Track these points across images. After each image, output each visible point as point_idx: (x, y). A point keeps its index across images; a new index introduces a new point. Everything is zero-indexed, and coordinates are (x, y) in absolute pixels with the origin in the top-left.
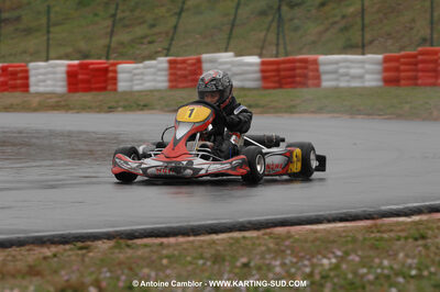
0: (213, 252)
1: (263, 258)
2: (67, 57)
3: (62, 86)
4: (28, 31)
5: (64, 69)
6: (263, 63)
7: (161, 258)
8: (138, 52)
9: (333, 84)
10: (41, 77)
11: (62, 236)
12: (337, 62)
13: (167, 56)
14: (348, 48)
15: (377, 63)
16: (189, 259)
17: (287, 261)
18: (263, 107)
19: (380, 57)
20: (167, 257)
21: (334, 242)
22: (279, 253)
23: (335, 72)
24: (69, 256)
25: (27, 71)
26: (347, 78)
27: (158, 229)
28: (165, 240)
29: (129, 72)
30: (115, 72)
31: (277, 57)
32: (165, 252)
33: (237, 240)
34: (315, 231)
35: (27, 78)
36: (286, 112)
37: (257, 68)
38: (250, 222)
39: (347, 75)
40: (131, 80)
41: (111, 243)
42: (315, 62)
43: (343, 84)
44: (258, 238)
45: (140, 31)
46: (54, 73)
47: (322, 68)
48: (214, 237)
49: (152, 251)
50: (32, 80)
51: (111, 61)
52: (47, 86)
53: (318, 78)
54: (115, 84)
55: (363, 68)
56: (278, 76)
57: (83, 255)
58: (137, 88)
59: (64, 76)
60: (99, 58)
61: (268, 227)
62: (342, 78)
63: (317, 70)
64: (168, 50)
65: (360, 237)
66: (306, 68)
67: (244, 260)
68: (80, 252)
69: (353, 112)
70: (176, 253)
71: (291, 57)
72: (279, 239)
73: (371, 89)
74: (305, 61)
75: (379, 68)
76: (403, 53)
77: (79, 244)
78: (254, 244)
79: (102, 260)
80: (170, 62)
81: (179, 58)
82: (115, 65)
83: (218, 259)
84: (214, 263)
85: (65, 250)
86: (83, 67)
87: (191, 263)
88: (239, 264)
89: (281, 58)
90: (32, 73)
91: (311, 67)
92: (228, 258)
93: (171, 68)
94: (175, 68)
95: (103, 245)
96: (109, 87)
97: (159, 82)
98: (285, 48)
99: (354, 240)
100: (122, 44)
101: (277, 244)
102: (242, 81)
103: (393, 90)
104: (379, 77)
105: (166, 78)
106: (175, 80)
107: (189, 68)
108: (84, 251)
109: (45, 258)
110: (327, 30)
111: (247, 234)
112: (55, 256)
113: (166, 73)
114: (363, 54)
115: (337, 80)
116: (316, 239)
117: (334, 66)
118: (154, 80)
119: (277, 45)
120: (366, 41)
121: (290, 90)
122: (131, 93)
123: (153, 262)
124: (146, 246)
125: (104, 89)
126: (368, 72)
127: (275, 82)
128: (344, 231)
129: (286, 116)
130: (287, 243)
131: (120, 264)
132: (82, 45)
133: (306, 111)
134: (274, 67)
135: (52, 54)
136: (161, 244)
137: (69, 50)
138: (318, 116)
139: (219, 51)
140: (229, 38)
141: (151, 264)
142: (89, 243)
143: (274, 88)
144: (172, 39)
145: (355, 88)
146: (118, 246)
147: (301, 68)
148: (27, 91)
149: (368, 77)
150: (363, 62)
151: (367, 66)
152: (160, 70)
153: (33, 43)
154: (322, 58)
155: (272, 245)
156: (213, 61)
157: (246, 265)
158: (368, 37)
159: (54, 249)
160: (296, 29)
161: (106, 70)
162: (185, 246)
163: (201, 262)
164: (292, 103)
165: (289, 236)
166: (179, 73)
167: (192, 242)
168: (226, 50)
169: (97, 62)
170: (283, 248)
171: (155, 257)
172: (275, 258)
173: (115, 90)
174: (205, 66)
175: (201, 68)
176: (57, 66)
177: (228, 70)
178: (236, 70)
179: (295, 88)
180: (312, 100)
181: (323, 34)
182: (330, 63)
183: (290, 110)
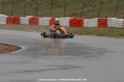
3: (68, 25)
5: (69, 20)
29: (87, 21)
30: (83, 21)
40: (87, 24)
46: (66, 21)
52: (64, 24)
54: (83, 25)
58: (89, 26)
59: (69, 22)
64: (98, 14)
80: (98, 19)
81: (101, 18)
82: (83, 19)
86: (74, 19)
93: (98, 21)
94: (100, 21)
96: (81, 26)
97: (95, 25)
102: (118, 26)
105: (97, 24)
106: (100, 25)
107: (104, 21)
113: (97, 22)
118: (94, 24)
122: (87, 27)
125: (80, 26)
152: (95, 21)
161: (80, 21)
166: (101, 22)
168: (114, 17)
169: (78, 18)
173: (83, 26)
174: (108, 21)
175: (107, 21)
176: (67, 19)
177: (115, 22)
178: (117, 22)
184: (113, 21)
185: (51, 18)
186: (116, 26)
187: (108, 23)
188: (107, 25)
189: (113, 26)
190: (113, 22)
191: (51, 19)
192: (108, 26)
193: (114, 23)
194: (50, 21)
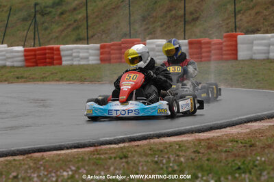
1: (26, 172)
6: (25, 51)
9: (69, 63)
12: (71, 49)
14: (78, 40)
15: (96, 49)
17: (41, 174)
18: (26, 78)
19: (99, 45)
21: (70, 161)
22: (36, 169)
23: (71, 55)
26: (78, 59)
31: (34, 46)
33: (10, 162)
34: (59, 155)
36: (41, 81)
37: (22, 54)
38: (18, 150)
39: (78, 57)
42: (58, 50)
43: (75, 63)
44: (23, 160)
47: (62, 53)
53: (60, 59)
55: (88, 52)
56: (35, 58)
61: (30, 153)
62: (75, 59)
63: (59, 54)
65: (87, 158)
66: (53, 53)
67: (14, 174)
69: (82, 80)
71: (43, 47)
72: (36, 161)
73: (93, 65)
74: (52, 49)
75: (98, 52)
76: (112, 43)
78: (21, 164)
88: (11, 176)
89: (37, 47)
91: (55, 52)
92: (4, 173)
98: (39, 40)
99: (83, 160)
101: (35, 163)
102: (12, 62)
103: (107, 66)
104: (98, 58)
110: (65, 29)
111: (17, 158)
114: (88, 44)
115: (72, 60)
116: (60, 160)
117: (69, 52)
119: (34, 39)
120: (89, 36)
121: (42, 67)
126: (90, 55)
127: (33, 62)
128: (77, 154)
129: (40, 83)
130: (41, 163)
133: (53, 80)
134: (33, 53)
138: (61, 83)
140: (4, 36)
143: (33, 66)
145: (83, 65)
147: (48, 53)
149: (91, 58)
150: (88, 49)
151: (91, 51)
154: (62, 47)
155: (31, 164)
157: (15, 177)
158: (90, 33)
160: (46, 29)
164: (44, 75)
165: (43, 158)
168: (2, 43)
170: (39, 166)
172: (33, 172)
177: (4, 55)
178: (8, 55)
179: (46, 65)
180: (56, 73)
181: (62, 31)
182: (67, 50)
183: (43, 79)
186: (8, 64)
193: (4, 57)
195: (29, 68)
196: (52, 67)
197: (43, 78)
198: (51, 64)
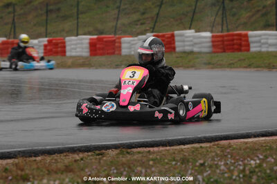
0: (182, 156)
1: (213, 160)
2: (89, 33)
3: (86, 52)
4: (65, 18)
5: (88, 41)
6: (213, 37)
7: (149, 161)
8: (134, 30)
9: (258, 49)
10: (72, 46)
11: (86, 147)
12: (260, 36)
13: (152, 32)
14: (267, 26)
16: (166, 161)
17: (228, 162)
18: (213, 64)
20: (152, 160)
21: (258, 149)
22: (224, 157)
23: (259, 42)
24: (91, 159)
25: (64, 43)
26: (267, 45)
27: (147, 142)
28: (151, 149)
29: (129, 43)
30: (120, 43)
31: (222, 32)
32: (151, 157)
33: (197, 149)
34: (246, 143)
35: (65, 47)
36: (228, 67)
37: (210, 40)
38: (205, 138)
39: (267, 43)
40: (130, 48)
41: (117, 151)
42: (246, 36)
43: (264, 49)
44: (210, 147)
45: (135, 17)
46: (82, 44)
47: (250, 39)
48: (182, 147)
49: (143, 156)
50: (68, 48)
51: (117, 36)
52: (77, 52)
53: (248, 45)
54: (120, 50)
55: (276, 39)
56: (223, 44)
57: (100, 159)
59: (88, 45)
60: (110, 34)
61: (217, 141)
62: (263, 46)
63: (247, 41)
64: (153, 28)
65: (275, 147)
66: (241, 40)
67: (201, 162)
68: (98, 157)
69: (271, 67)
70: (158, 157)
71: (231, 33)
72: (223, 148)
74: (240, 35)
77: (97, 152)
78: (207, 151)
79: (111, 162)
81: (160, 34)
82: (120, 38)
83: (184, 161)
84: (182, 164)
85: (88, 156)
86: (98, 39)
87: (167, 163)
88: (198, 164)
89: (225, 33)
90: (67, 44)
91: (243, 39)
92: (191, 160)
95: (112, 153)
96: (117, 52)
98: (227, 27)
99: (271, 148)
100: (124, 25)
101: (222, 151)
102: (200, 48)
107: (166, 40)
108: (100, 156)
109: (76, 161)
110: (253, 15)
111: (203, 145)
112: (82, 159)
114: (276, 30)
115: (260, 46)
116: (247, 148)
117: (257, 39)
119: (222, 25)
121: (229, 53)
122: (130, 56)
123: (144, 163)
124: (139, 153)
125: (113, 53)
127: (220, 48)
128: (265, 143)
129: (228, 70)
130: (228, 151)
131: (123, 164)
132: (99, 26)
133: (240, 67)
134: (220, 39)
135: (80, 32)
136: (149, 151)
137: (91, 29)
138: (248, 70)
139: (185, 29)
140: (192, 21)
141: (143, 165)
142: (104, 151)
143: (222, 52)
144: (156, 22)
145: (272, 52)
146: (122, 153)
147: (237, 40)
148: (65, 55)
150: (276, 35)
153: (68, 25)
154: (250, 33)
155: (219, 152)
156: (182, 35)
157: (202, 165)
159: (81, 155)
160: (234, 15)
161: (114, 41)
162: (164, 153)
163: (174, 163)
164: (231, 62)
165: (230, 146)
167: (168, 150)
168: (190, 29)
169: (108, 36)
170: (226, 154)
171: (145, 159)
172: (220, 160)
173: (120, 54)
174: (176, 38)
175: (174, 40)
176: (84, 39)
177: (191, 41)
178: (196, 41)
179: (233, 52)
180: (244, 60)
181: (250, 17)
182: (256, 36)
183: (231, 66)
184: (187, 37)
185: (46, 39)
186: (196, 49)
187: (177, 44)
188: (174, 48)
189: (188, 48)
190: (186, 39)
191: (46, 43)
192: (178, 49)
193: (191, 43)
194: (45, 46)
195: (216, 54)
196: (240, 53)
197: (230, 64)
198: (239, 50)
